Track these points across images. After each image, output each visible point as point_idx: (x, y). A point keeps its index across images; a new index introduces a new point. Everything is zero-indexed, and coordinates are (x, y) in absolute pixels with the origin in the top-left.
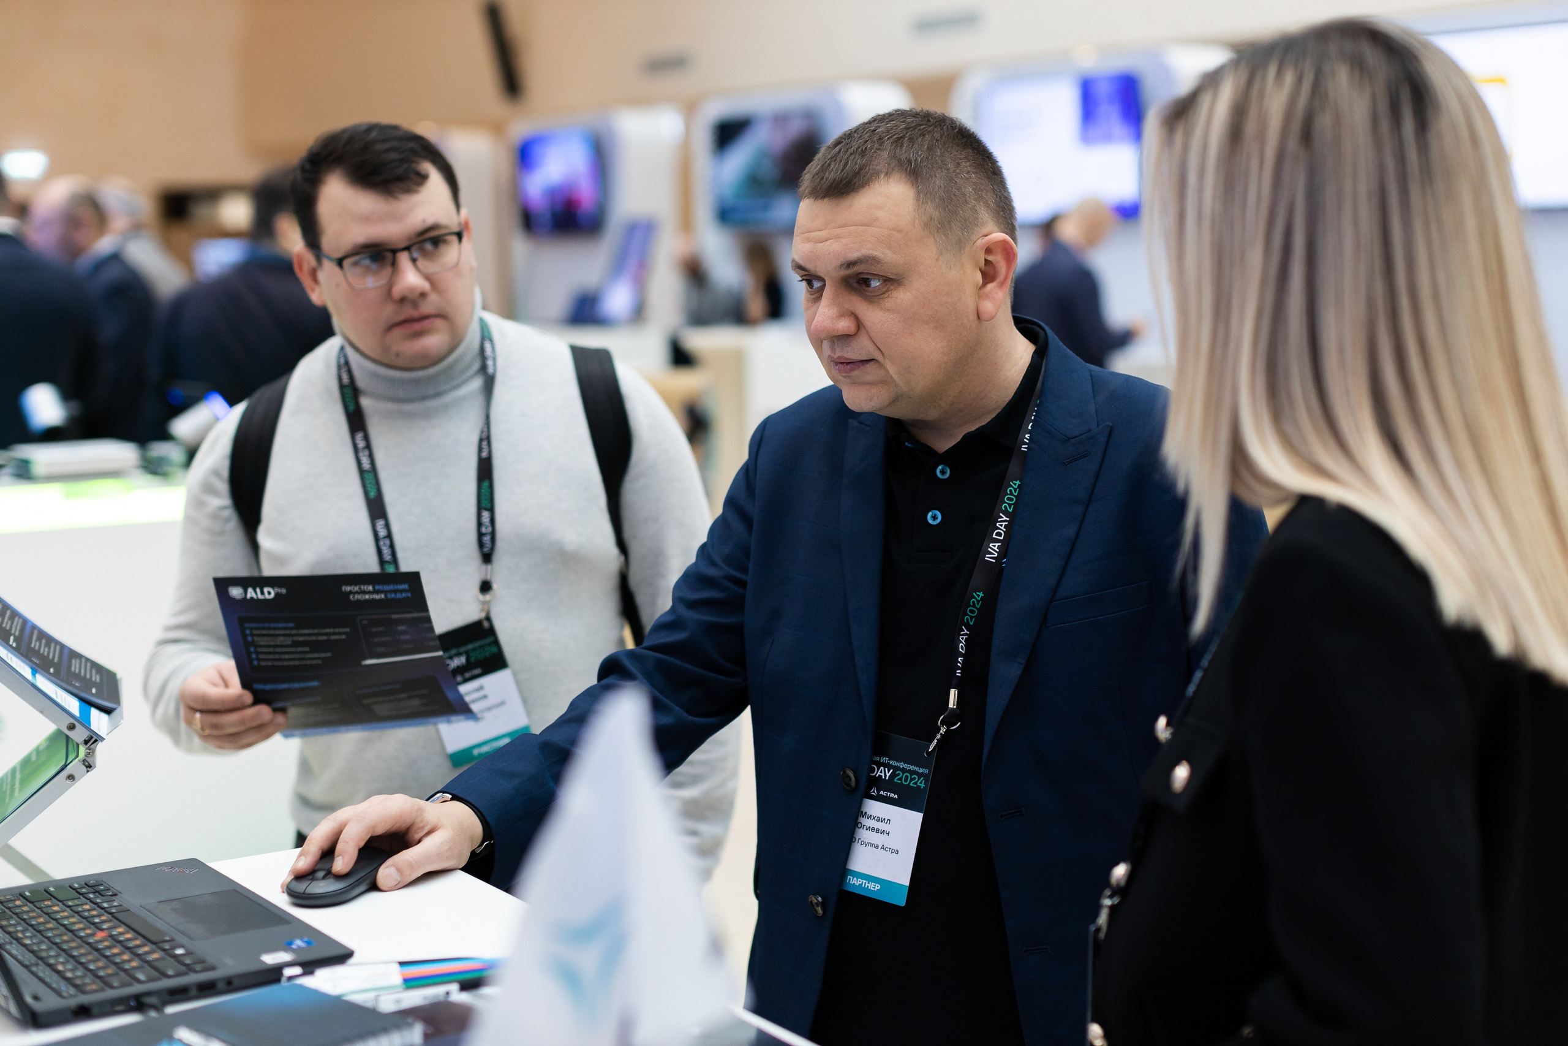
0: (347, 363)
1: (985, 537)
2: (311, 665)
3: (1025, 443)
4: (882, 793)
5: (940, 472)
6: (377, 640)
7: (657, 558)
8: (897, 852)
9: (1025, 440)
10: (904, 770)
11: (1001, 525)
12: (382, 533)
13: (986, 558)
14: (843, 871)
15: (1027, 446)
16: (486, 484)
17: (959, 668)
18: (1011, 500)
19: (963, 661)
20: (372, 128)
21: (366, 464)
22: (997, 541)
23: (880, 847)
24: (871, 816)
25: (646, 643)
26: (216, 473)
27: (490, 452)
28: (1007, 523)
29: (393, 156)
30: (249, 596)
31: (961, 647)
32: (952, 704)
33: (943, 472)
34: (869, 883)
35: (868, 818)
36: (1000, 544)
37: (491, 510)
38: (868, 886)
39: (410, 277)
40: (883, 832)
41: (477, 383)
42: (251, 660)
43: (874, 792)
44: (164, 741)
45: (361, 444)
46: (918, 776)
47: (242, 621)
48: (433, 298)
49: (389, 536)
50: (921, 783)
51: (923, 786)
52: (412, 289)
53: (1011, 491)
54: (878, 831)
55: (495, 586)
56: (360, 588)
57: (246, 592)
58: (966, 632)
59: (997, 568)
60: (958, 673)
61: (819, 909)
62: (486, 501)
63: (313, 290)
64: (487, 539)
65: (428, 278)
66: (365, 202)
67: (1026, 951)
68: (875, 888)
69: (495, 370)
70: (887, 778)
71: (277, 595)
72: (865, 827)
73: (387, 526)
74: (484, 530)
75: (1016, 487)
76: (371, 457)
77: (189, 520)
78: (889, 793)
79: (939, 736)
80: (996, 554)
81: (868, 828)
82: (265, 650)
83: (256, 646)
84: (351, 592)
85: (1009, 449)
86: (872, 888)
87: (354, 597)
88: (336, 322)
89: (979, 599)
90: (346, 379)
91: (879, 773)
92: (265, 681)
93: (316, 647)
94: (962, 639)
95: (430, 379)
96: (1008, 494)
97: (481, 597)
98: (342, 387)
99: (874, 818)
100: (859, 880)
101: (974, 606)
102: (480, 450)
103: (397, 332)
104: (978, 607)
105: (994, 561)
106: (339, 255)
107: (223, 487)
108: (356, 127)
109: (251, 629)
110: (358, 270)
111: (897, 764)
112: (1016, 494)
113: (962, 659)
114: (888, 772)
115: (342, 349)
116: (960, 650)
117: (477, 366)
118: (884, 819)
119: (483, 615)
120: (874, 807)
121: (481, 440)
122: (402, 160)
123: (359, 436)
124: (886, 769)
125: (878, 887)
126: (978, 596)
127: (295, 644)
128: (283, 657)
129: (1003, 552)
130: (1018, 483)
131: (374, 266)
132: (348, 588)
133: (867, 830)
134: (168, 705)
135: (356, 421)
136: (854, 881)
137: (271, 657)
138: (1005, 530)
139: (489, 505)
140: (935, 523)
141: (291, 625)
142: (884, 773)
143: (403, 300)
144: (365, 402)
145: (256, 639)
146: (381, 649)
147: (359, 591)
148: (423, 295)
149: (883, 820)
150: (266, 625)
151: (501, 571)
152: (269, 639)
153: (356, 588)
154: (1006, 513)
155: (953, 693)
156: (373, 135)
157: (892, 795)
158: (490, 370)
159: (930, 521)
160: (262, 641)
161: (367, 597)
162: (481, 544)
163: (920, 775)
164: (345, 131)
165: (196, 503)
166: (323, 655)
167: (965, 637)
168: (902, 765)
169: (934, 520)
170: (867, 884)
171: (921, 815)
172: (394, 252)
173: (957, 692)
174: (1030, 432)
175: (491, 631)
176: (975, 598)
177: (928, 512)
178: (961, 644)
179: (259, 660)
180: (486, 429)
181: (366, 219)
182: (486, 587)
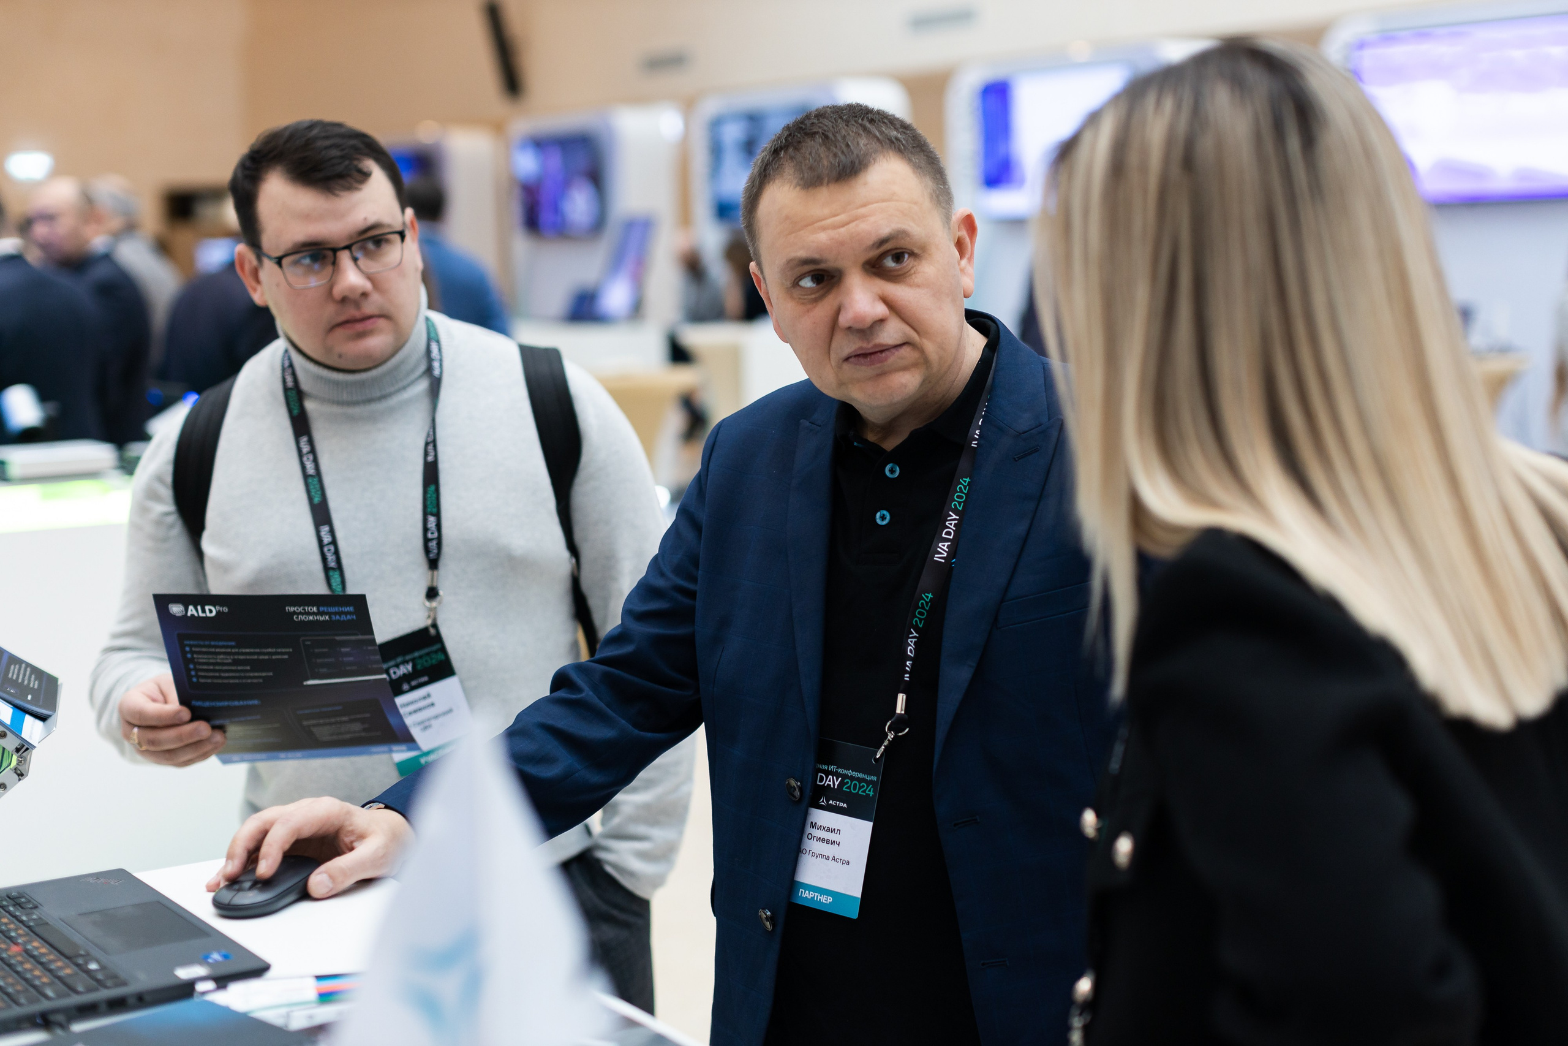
0: (291, 366)
1: (934, 536)
2: (252, 683)
3: (976, 439)
4: (831, 802)
5: (889, 471)
6: (319, 661)
7: (609, 562)
8: (848, 863)
9: (976, 436)
10: (852, 778)
11: (951, 524)
12: (327, 539)
13: (935, 559)
14: (792, 885)
15: (976, 442)
16: (432, 488)
17: (907, 672)
18: (961, 497)
19: (912, 665)
20: (313, 125)
21: (310, 469)
22: (947, 540)
23: (831, 859)
24: (821, 826)
25: (597, 656)
26: (159, 479)
27: (436, 456)
28: (956, 522)
29: (335, 152)
30: (189, 614)
31: (910, 650)
32: (900, 709)
33: (892, 471)
34: (821, 896)
35: (818, 829)
36: (949, 543)
37: (438, 515)
38: (820, 899)
39: (351, 277)
40: (833, 843)
41: (423, 385)
42: (190, 677)
43: (823, 801)
44: (109, 750)
45: (306, 449)
46: (866, 784)
47: (182, 638)
48: (375, 297)
49: (334, 542)
50: (870, 791)
51: (871, 793)
52: (352, 289)
53: (960, 488)
54: (828, 841)
55: (441, 593)
56: (304, 609)
57: (186, 610)
58: (915, 634)
59: (946, 569)
60: (907, 677)
61: (768, 924)
62: (432, 506)
63: (255, 290)
64: (433, 545)
65: (370, 277)
66: (304, 199)
67: (983, 964)
68: (827, 901)
69: (441, 373)
70: (836, 787)
71: (218, 613)
72: (815, 838)
73: (332, 532)
74: (430, 536)
75: (966, 484)
76: (316, 461)
77: (134, 526)
78: (838, 803)
79: (886, 743)
80: (946, 554)
81: (819, 839)
82: (205, 667)
83: (195, 664)
84: (294, 613)
85: (960, 446)
86: (824, 901)
87: (297, 618)
88: (281, 324)
89: (928, 600)
90: (290, 383)
91: (827, 782)
92: (204, 698)
93: (257, 665)
94: (911, 642)
95: (375, 381)
96: (958, 492)
97: (427, 604)
98: (286, 389)
99: (824, 829)
100: (811, 892)
101: (923, 608)
102: (426, 454)
103: (340, 333)
104: (927, 609)
105: (943, 561)
106: (279, 254)
107: (167, 493)
108: (299, 123)
109: (191, 646)
110: (299, 270)
111: (845, 772)
112: (966, 492)
113: (911, 662)
114: (837, 781)
115: (286, 351)
116: (909, 653)
117: (423, 367)
118: (834, 829)
119: (429, 622)
120: (821, 817)
121: (427, 444)
122: (343, 157)
123: (304, 440)
124: (835, 778)
125: (830, 900)
126: (927, 597)
127: (236, 662)
128: (223, 675)
129: (953, 552)
130: (968, 480)
131: (316, 266)
132: (292, 609)
133: (817, 841)
134: (112, 718)
135: (301, 425)
136: (806, 894)
137: (211, 674)
138: (954, 529)
139: (435, 510)
140: (884, 523)
141: (233, 643)
142: (833, 782)
143: (344, 300)
144: (310, 405)
145: (195, 656)
146: (323, 670)
147: (303, 611)
148: (365, 295)
149: (833, 831)
150: (207, 643)
151: (447, 578)
152: (210, 656)
153: (300, 609)
154: (956, 512)
155: (901, 698)
156: (315, 132)
157: (841, 804)
158: (436, 372)
159: (879, 521)
160: (203, 659)
161: (311, 618)
162: (427, 550)
163: (868, 783)
164: (286, 128)
165: (141, 509)
166: (264, 674)
167: (914, 640)
168: (850, 773)
169: (883, 520)
170: (819, 897)
171: (871, 824)
172: (335, 251)
173: (905, 697)
174: (980, 428)
175: (438, 639)
176: (924, 600)
177: (876, 513)
178: (910, 648)
179: (198, 677)
180: (431, 433)
181: (307, 217)
182: (432, 593)
